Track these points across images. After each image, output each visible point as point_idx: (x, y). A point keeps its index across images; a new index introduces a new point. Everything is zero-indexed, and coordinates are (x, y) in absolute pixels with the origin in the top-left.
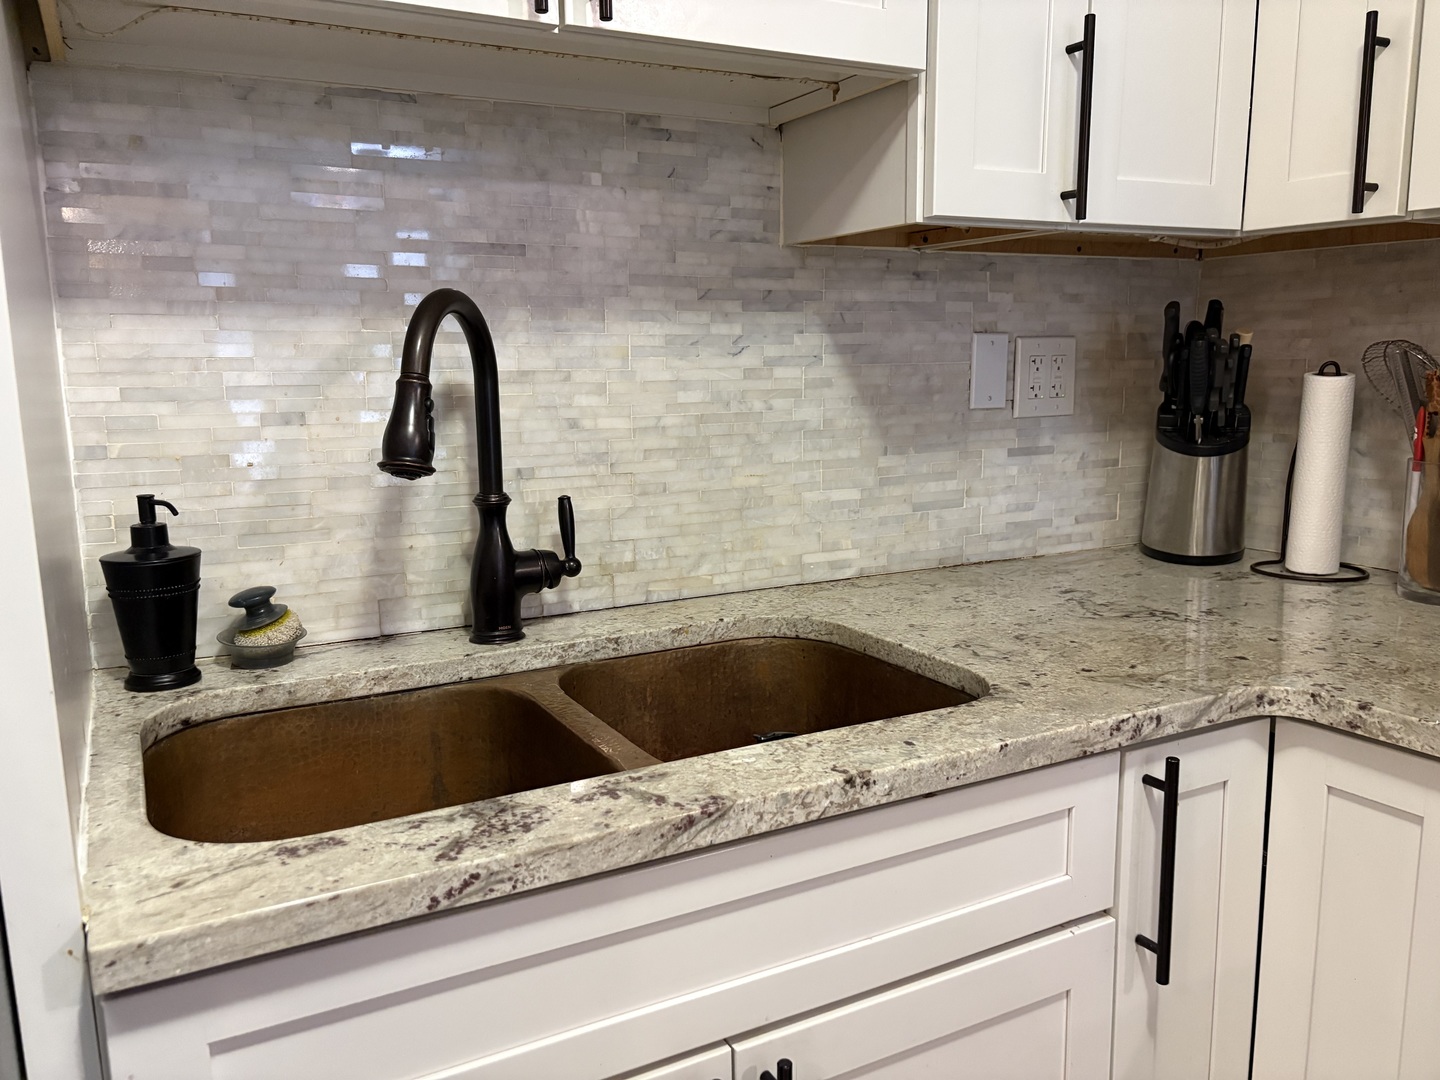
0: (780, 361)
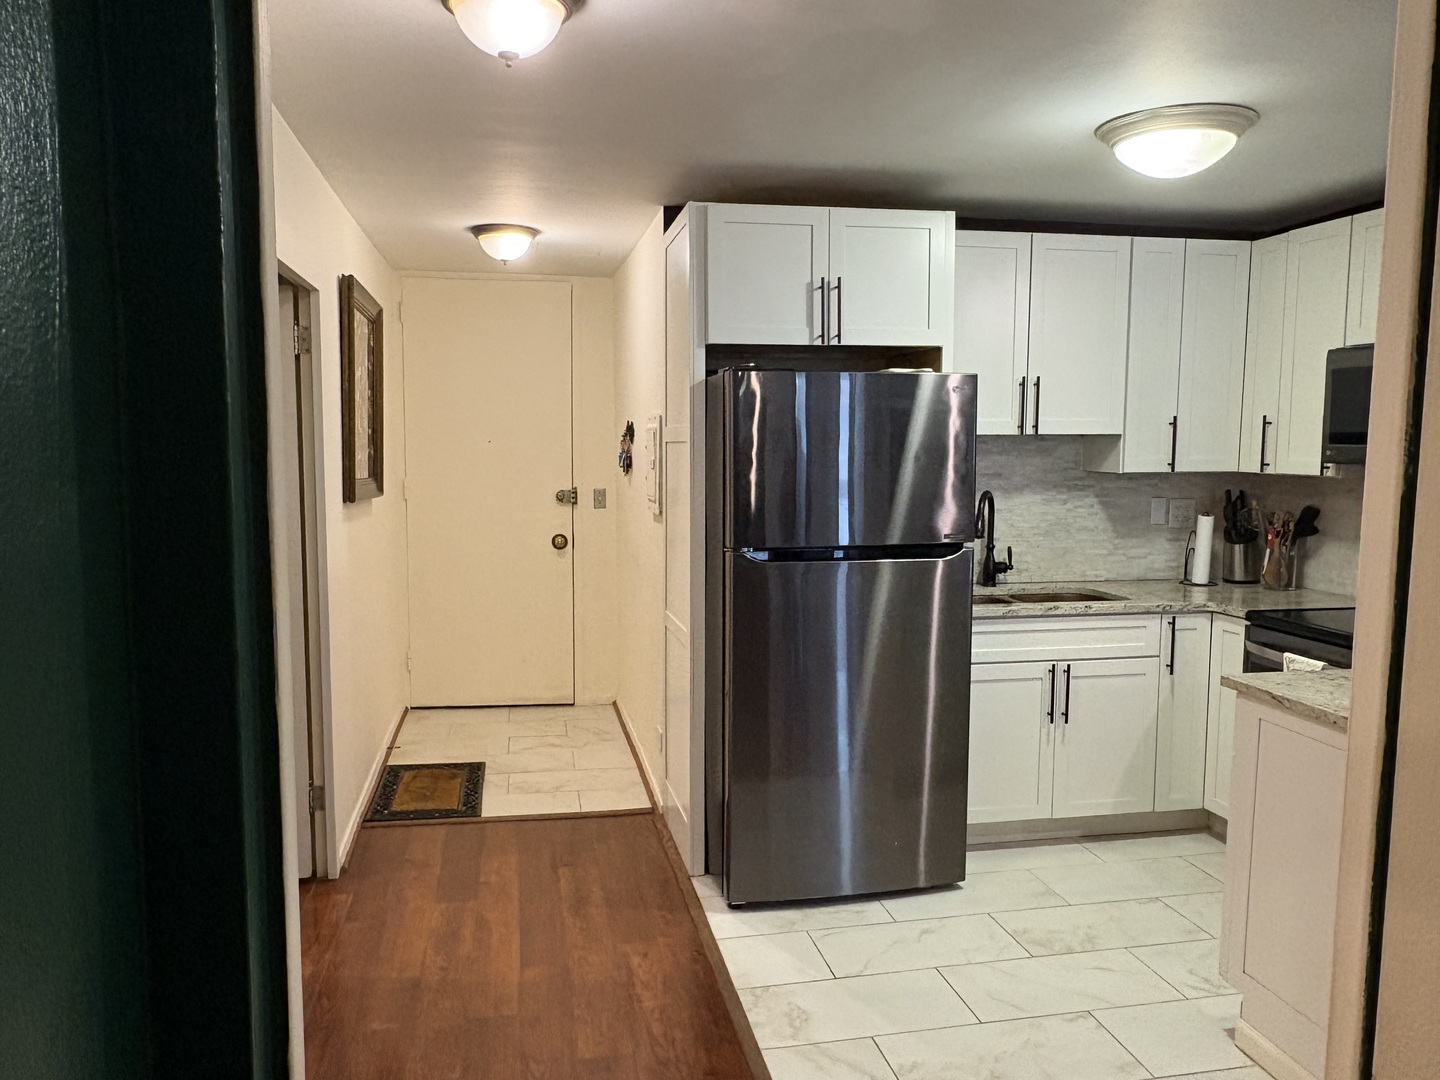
0: (1080, 506)
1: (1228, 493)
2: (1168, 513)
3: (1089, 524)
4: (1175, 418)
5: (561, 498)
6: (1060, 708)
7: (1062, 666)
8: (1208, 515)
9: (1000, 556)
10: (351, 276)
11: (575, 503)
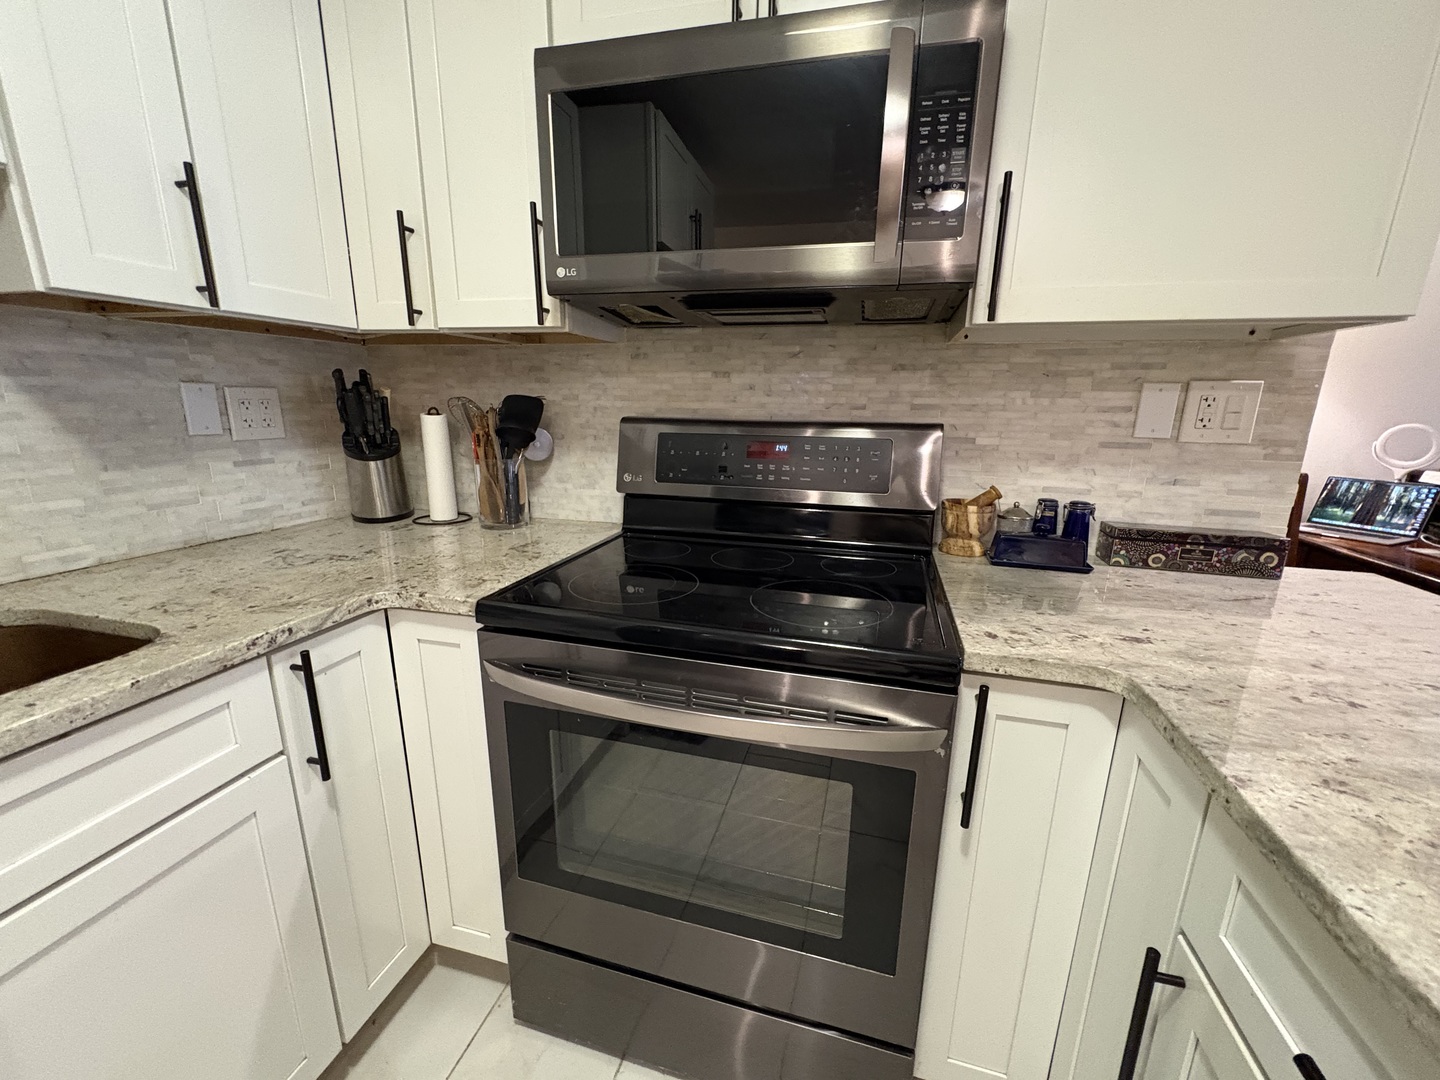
1: (338, 375)
2: (224, 413)
4: (189, 168)
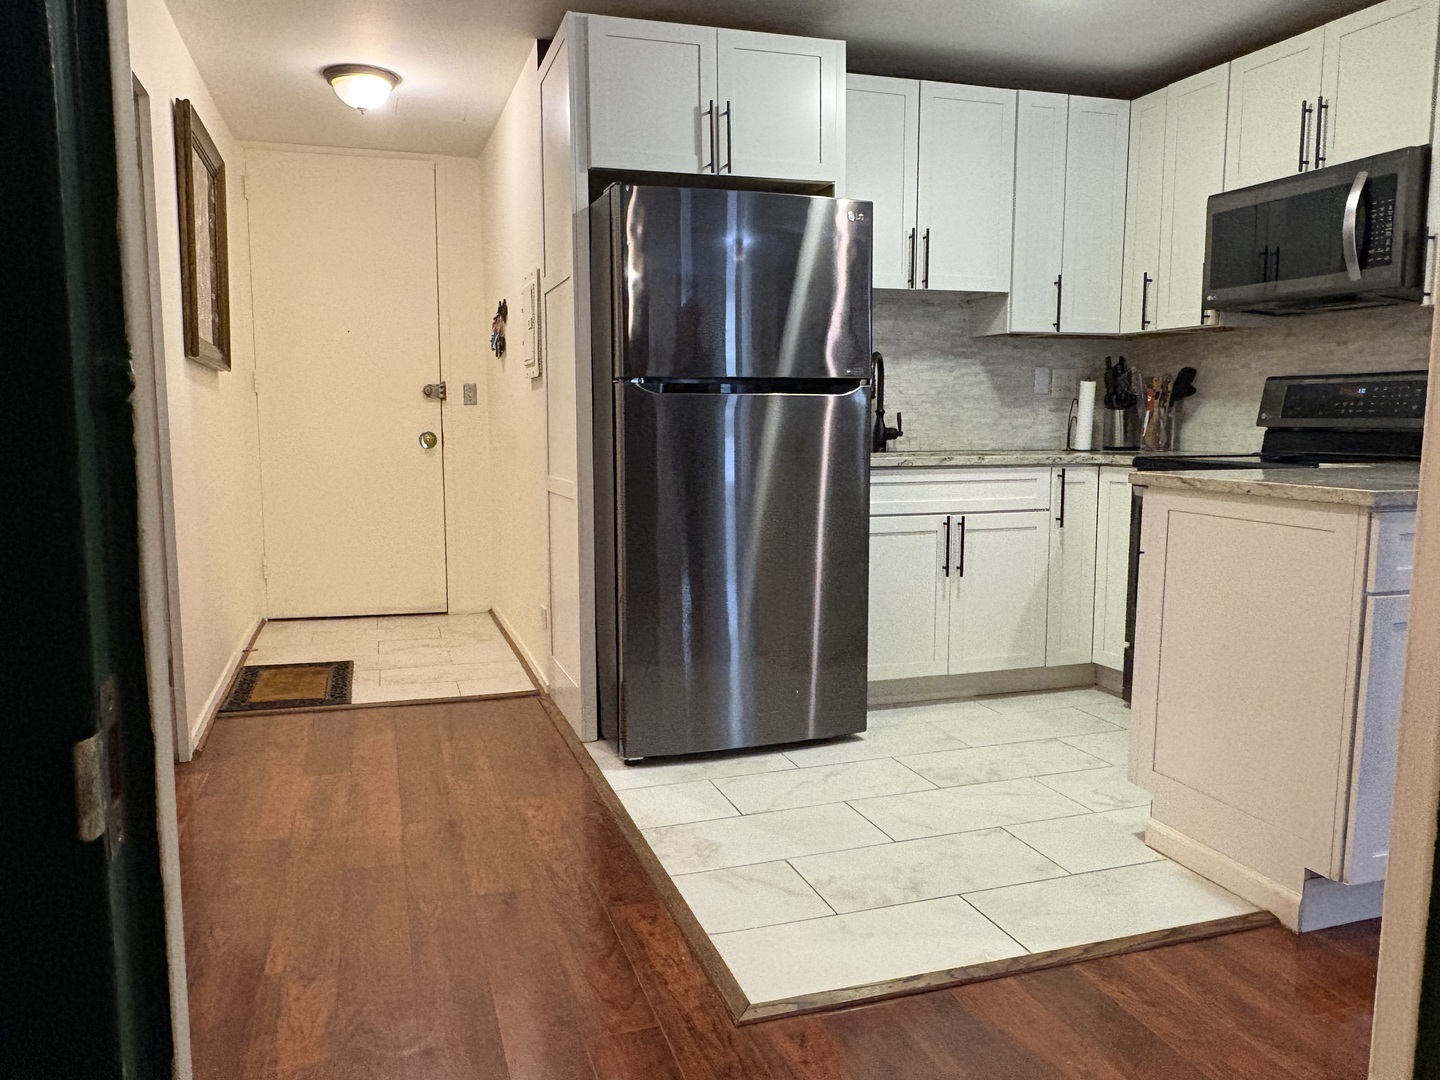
0: (967, 374)
1: (1108, 360)
2: (1050, 382)
3: (976, 392)
4: (1060, 276)
5: (429, 392)
6: (955, 562)
7: (956, 519)
8: (1090, 380)
9: (890, 422)
10: (187, 101)
11: (445, 399)
